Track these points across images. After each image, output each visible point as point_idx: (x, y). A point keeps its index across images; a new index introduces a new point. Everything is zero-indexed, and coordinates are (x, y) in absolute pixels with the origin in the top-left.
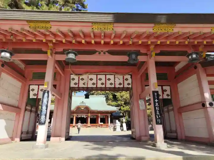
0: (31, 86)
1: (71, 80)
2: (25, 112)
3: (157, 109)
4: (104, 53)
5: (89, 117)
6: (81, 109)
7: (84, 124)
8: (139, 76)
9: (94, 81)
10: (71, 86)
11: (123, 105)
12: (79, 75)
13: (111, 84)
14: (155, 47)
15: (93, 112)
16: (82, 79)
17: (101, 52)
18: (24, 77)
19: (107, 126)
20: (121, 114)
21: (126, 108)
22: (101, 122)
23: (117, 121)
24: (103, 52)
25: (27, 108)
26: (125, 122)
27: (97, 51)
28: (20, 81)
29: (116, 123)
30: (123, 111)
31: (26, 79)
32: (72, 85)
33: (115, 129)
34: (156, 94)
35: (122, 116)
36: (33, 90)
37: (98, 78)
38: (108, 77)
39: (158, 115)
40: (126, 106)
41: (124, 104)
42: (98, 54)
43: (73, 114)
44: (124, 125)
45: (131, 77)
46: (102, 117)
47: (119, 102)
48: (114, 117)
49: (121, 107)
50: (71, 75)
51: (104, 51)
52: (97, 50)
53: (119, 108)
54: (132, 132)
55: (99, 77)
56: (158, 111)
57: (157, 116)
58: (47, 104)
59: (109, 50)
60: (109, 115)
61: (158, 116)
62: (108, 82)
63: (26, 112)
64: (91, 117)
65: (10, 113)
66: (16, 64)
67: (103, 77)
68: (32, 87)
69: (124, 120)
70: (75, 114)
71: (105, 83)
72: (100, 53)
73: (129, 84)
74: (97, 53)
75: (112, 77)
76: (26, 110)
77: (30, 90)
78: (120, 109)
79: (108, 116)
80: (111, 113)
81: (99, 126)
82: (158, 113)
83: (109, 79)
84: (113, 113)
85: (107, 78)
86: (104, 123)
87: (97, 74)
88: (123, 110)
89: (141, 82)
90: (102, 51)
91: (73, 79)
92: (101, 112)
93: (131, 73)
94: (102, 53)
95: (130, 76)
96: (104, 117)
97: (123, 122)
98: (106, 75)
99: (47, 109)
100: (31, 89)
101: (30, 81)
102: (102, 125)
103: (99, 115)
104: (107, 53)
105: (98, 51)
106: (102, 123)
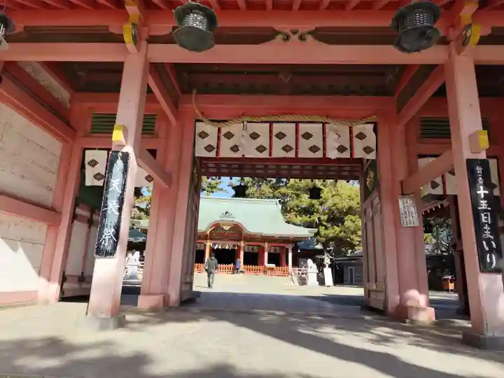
0: (87, 152)
1: (197, 136)
2: (73, 222)
3: (483, 220)
4: (302, 38)
5: (242, 249)
6: (223, 229)
7: (230, 265)
8: (400, 127)
9: (263, 140)
10: (196, 155)
11: (324, 223)
12: (219, 122)
13: (314, 149)
14: (478, 9)
15: (251, 238)
16: (229, 135)
17: (291, 35)
18: (68, 124)
19: (285, 273)
20: (319, 247)
21: (333, 231)
22: (269, 262)
23: (310, 262)
24: (297, 36)
25: (78, 211)
26: (330, 266)
27: (278, 33)
28: (56, 135)
29: (306, 267)
30: (324, 237)
31: (75, 131)
32: (201, 152)
33: (303, 281)
34: (479, 170)
35: (320, 250)
36: (93, 163)
37: (275, 132)
38: (304, 128)
39: (488, 241)
40: (332, 225)
41: (328, 221)
42: (282, 42)
43: (204, 242)
44: (328, 272)
45: (375, 130)
46: (272, 251)
47: (315, 218)
48: (302, 252)
49: (320, 227)
50: (198, 124)
51: (300, 32)
52: (277, 27)
53: (316, 230)
54: (368, 292)
55: (277, 128)
56: (489, 225)
57: (484, 243)
58: (122, 194)
59: (316, 29)
60: (290, 247)
61: (489, 244)
62: (305, 145)
63: (75, 222)
64: (247, 251)
65: (28, 221)
66: (42, 83)
67: (289, 129)
68: (90, 155)
69: (327, 261)
70: (209, 241)
71: (294, 147)
72: (287, 38)
73: (367, 150)
74: (279, 37)
75: (315, 129)
76: (74, 217)
77: (86, 162)
78: (317, 234)
79: (287, 249)
80: (295, 241)
81: (265, 272)
82: (488, 234)
83: (307, 136)
84: (300, 241)
85: (301, 132)
86: (278, 265)
87: (273, 119)
88: (326, 236)
89: (407, 143)
90: (295, 33)
91: (204, 135)
92: (270, 239)
93: (374, 118)
94: (295, 38)
95: (371, 126)
96: (278, 251)
97: (324, 266)
98: (297, 123)
99: (120, 210)
100: (87, 160)
101: (84, 136)
102: (272, 269)
103: (266, 245)
104: (309, 38)
105: (282, 30)
106: (273, 266)
